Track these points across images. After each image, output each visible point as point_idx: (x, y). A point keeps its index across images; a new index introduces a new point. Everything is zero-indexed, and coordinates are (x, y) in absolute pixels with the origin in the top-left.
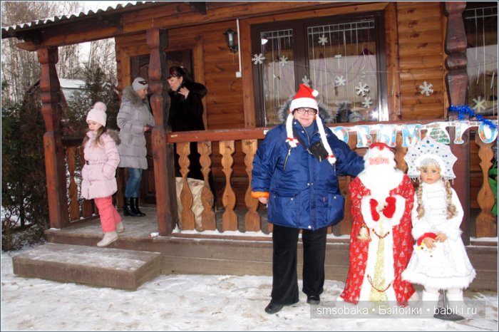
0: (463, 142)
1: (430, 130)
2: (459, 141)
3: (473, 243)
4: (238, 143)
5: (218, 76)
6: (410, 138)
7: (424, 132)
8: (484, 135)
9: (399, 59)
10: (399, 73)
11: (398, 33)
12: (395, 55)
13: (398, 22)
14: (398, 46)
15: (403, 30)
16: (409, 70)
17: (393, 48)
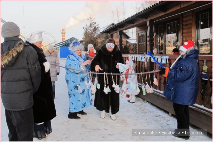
0: (148, 61)
9: (183, 33)
10: (183, 38)
11: (183, 25)
12: (181, 32)
13: (183, 21)
14: (183, 29)
15: (184, 23)
16: (185, 37)
17: (181, 30)
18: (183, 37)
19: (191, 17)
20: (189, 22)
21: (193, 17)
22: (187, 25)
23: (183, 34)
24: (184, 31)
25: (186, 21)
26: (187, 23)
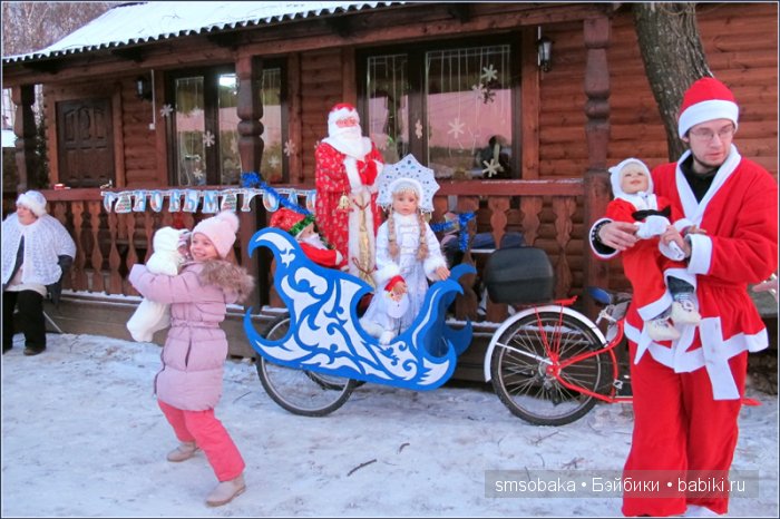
0: (249, 210)
1: (225, 197)
2: (245, 208)
3: (264, 313)
4: (85, 203)
5: (137, 127)
6: (211, 204)
7: (220, 199)
8: (268, 204)
9: (301, 113)
10: (302, 131)
11: (301, 84)
12: (296, 109)
13: (301, 72)
14: (301, 97)
15: (306, 80)
16: (311, 126)
17: (295, 101)
18: (302, 124)
19: (339, 64)
20: (328, 77)
21: (343, 63)
22: (318, 86)
23: (305, 117)
24: (308, 106)
25: (317, 72)
26: (319, 79)
